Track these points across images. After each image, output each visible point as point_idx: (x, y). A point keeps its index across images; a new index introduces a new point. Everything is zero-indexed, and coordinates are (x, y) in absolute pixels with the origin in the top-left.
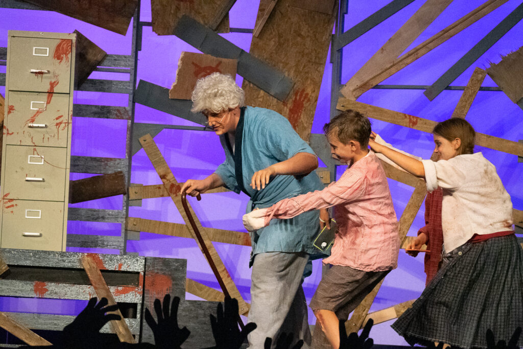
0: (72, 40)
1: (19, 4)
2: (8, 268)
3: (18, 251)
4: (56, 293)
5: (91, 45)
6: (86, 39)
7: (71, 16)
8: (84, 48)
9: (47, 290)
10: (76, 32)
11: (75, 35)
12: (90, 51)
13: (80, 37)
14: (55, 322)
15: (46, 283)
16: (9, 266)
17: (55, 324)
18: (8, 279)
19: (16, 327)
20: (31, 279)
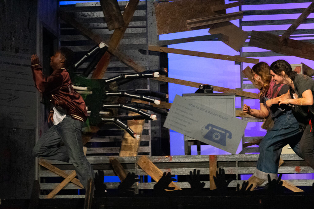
0: (300, 67)
1: (277, 54)
2: (284, 162)
3: (287, 154)
4: (304, 171)
5: (309, 68)
6: (306, 66)
7: (299, 57)
8: (306, 69)
9: (300, 170)
10: (302, 63)
11: (302, 64)
12: (309, 70)
13: (304, 65)
14: (305, 182)
15: (300, 167)
16: (284, 161)
17: (306, 184)
18: (284, 166)
19: (289, 186)
20: (293, 165)
